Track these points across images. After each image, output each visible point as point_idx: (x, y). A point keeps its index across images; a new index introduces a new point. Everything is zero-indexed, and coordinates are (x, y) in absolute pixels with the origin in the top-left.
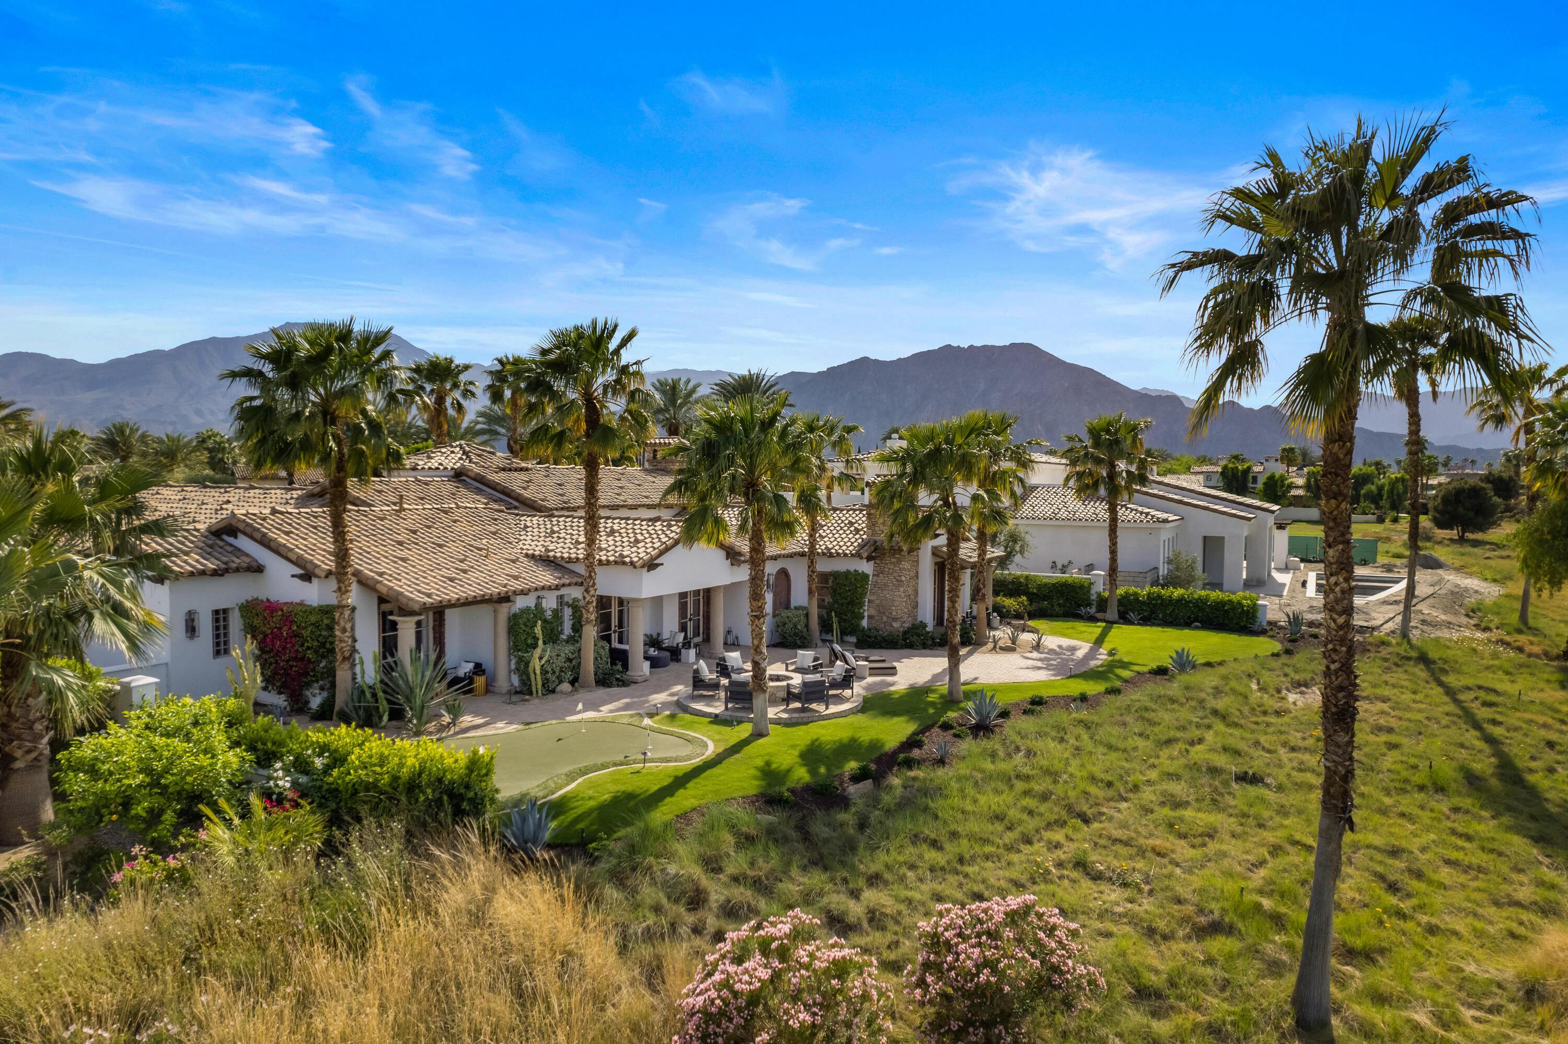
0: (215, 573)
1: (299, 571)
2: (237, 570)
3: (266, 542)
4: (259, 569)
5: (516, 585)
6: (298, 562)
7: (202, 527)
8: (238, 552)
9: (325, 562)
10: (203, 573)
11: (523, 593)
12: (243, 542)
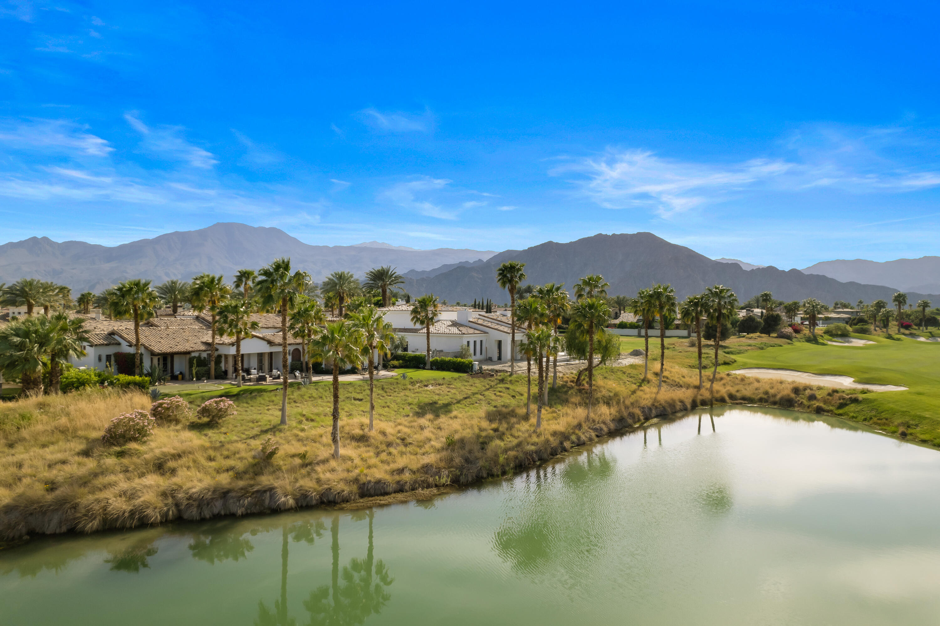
0: (106, 345)
1: (128, 344)
2: (113, 344)
3: (121, 337)
4: (119, 344)
5: (191, 349)
6: (129, 342)
7: (106, 333)
8: (115, 339)
9: (134, 342)
10: (103, 345)
11: (194, 351)
12: (116, 337)
